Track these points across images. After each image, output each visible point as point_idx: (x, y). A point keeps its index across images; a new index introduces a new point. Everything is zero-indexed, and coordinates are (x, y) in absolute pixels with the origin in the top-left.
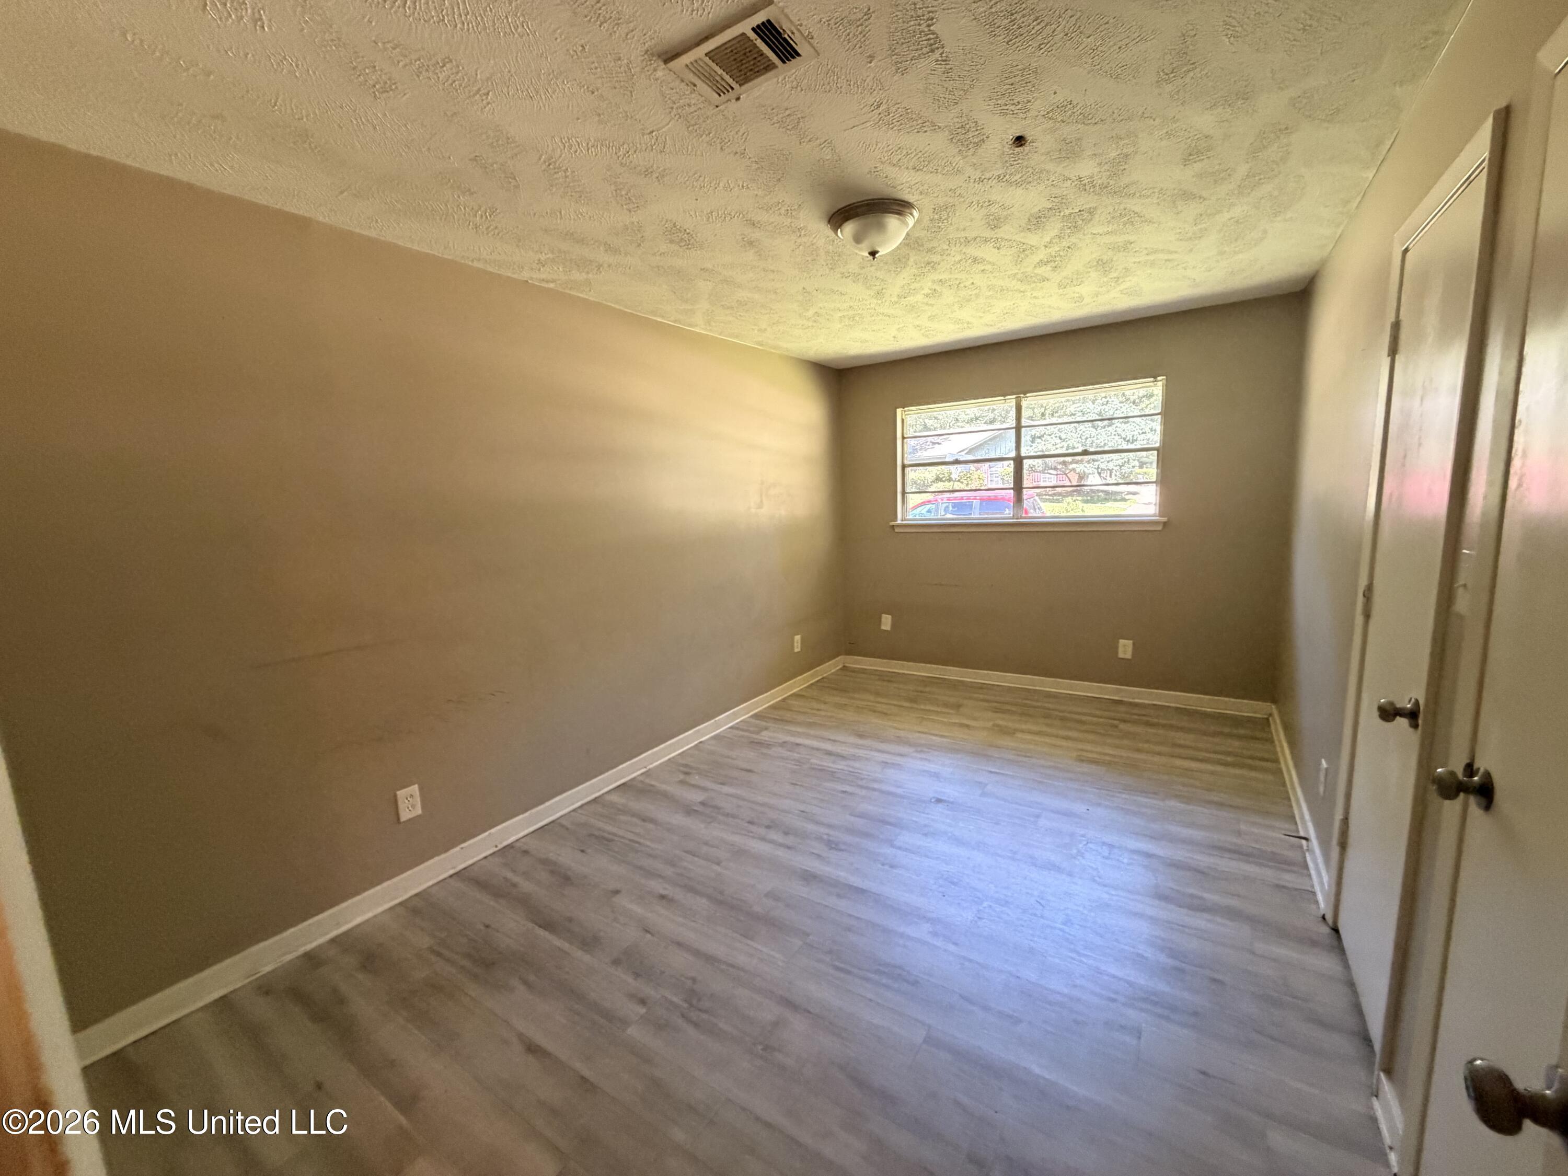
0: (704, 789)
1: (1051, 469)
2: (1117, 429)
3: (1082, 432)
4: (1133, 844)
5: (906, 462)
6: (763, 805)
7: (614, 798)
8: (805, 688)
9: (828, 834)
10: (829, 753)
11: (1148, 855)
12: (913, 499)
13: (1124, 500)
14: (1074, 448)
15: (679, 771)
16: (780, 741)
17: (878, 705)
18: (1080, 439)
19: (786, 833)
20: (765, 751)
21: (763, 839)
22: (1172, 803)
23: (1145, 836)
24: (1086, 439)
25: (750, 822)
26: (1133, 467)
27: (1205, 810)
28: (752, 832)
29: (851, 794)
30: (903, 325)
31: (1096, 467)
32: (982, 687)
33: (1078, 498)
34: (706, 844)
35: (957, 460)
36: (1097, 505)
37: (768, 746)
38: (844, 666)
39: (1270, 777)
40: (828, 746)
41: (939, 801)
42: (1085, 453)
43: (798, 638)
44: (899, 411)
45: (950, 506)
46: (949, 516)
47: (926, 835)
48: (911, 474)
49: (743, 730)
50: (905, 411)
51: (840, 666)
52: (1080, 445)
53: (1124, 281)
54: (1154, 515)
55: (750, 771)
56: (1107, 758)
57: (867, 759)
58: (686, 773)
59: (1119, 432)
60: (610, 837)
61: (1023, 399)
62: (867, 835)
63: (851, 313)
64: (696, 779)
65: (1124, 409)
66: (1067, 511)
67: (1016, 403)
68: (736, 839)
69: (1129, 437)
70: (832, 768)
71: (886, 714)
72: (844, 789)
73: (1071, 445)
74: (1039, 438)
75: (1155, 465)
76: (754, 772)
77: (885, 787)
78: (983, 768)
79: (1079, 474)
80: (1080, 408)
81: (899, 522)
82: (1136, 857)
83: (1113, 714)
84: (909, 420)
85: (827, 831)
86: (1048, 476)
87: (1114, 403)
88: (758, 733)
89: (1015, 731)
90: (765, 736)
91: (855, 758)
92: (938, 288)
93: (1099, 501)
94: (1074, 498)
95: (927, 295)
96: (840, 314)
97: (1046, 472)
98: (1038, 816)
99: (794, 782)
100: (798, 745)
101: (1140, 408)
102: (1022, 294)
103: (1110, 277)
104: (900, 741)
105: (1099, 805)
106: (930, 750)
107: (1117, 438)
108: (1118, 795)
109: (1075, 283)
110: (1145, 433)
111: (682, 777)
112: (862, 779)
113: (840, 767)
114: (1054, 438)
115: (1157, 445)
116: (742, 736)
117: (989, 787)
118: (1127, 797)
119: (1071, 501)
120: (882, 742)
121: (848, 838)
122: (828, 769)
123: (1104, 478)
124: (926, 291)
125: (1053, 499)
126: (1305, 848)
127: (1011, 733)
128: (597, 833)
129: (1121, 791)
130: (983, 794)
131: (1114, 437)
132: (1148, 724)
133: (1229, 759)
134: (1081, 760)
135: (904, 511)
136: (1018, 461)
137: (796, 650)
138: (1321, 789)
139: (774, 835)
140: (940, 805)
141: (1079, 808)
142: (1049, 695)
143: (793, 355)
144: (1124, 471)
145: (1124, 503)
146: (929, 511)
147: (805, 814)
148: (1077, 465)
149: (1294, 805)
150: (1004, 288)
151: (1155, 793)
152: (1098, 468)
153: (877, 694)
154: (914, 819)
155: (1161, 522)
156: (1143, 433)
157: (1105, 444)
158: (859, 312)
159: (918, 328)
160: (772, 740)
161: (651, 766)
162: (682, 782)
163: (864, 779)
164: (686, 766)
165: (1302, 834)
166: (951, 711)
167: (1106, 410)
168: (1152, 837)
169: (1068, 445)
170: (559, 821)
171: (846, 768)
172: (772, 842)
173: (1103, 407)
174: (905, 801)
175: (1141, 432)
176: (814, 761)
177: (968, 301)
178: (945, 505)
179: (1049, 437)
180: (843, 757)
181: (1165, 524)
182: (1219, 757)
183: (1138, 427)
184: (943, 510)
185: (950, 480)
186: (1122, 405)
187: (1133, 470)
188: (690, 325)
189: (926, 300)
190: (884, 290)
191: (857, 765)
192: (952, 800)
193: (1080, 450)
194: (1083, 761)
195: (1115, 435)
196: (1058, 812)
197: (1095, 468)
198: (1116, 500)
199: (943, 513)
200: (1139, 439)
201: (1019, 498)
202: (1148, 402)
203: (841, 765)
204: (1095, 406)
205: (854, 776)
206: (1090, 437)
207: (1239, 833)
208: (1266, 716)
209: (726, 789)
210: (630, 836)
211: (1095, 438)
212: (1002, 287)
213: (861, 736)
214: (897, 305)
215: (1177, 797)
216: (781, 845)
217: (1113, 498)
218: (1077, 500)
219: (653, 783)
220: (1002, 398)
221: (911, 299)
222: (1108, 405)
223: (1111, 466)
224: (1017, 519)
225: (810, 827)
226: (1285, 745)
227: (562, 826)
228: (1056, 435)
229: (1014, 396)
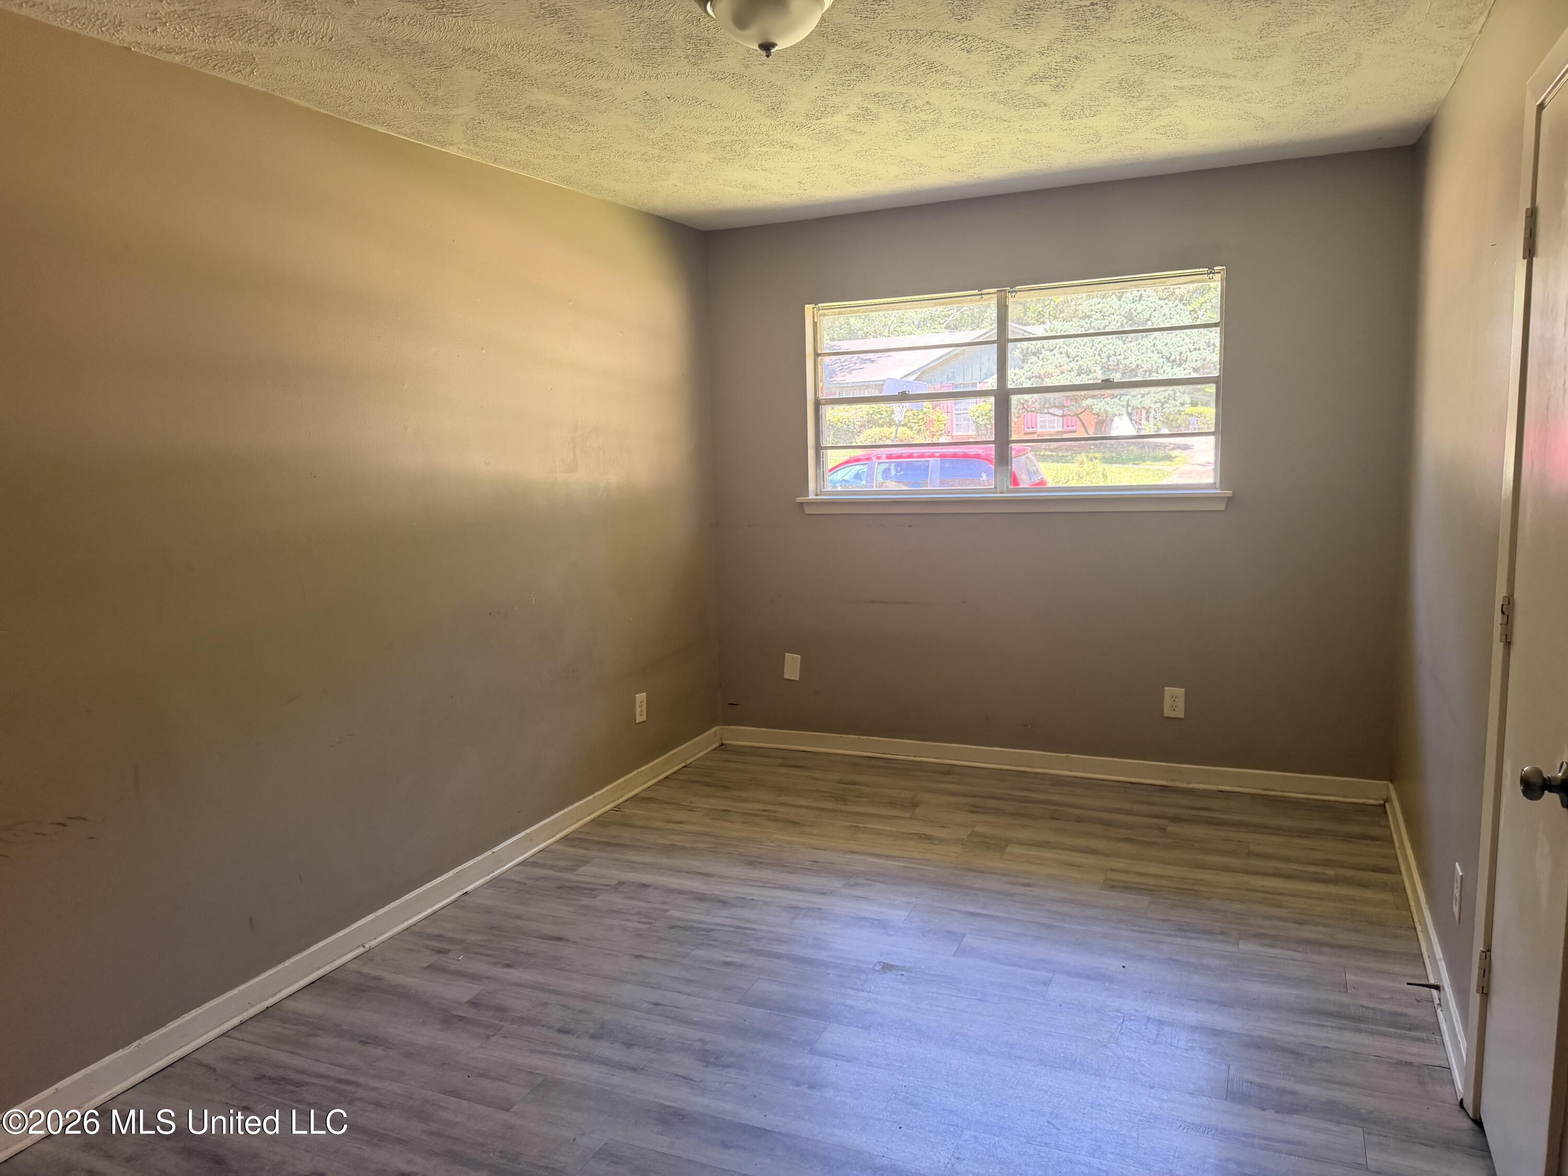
0: (474, 978)
1: (1055, 406)
2: (1157, 343)
3: (1101, 345)
4: (1192, 1016)
5: (822, 396)
6: (584, 997)
7: (303, 1006)
8: (654, 784)
9: (702, 1041)
10: (700, 898)
11: (1216, 1033)
12: (833, 458)
13: (1169, 458)
14: (1089, 372)
15: (427, 947)
16: (614, 883)
17: (781, 809)
18: (1099, 358)
19: (629, 1045)
20: (585, 901)
21: (586, 1058)
22: (1248, 947)
23: (1210, 1002)
24: (1109, 357)
25: (564, 1031)
26: (1182, 404)
27: (1297, 956)
28: (566, 1048)
29: (742, 966)
30: (814, 164)
31: (1125, 403)
32: (948, 771)
33: (1097, 455)
34: (483, 1075)
35: (903, 393)
36: (1126, 466)
37: (591, 891)
38: (722, 744)
39: (1388, 897)
40: (696, 885)
41: (887, 967)
42: (1108, 384)
43: (641, 697)
44: (808, 308)
45: (892, 467)
46: (892, 485)
47: (866, 1028)
48: (831, 414)
49: (543, 866)
50: (818, 309)
51: (717, 745)
52: (1098, 368)
53: (1161, 115)
54: (1213, 486)
55: (559, 939)
56: (1152, 881)
57: (766, 903)
58: (440, 951)
59: (1159, 348)
60: (298, 1077)
61: (1009, 295)
62: (768, 1036)
63: (727, 138)
64: (460, 961)
65: (1166, 310)
66: (1080, 477)
67: (998, 300)
68: (535, 1061)
69: (1175, 355)
70: (703, 923)
71: (794, 823)
72: (729, 960)
73: (1085, 367)
74: (1034, 354)
75: (1213, 404)
76: (567, 940)
77: (798, 951)
78: (959, 907)
79: (1098, 414)
80: (1097, 306)
81: (812, 496)
82: (1196, 1037)
83: (1156, 809)
84: (825, 323)
85: (700, 1035)
86: (1048, 417)
87: (1151, 299)
88: (572, 870)
89: (1008, 842)
90: (586, 874)
91: (743, 902)
92: (872, 107)
93: (1131, 460)
94: (1090, 455)
95: (853, 117)
96: (708, 139)
97: (1046, 411)
98: (1047, 983)
99: (638, 953)
100: (644, 886)
101: (1190, 308)
102: (1006, 124)
103: (1140, 106)
104: (821, 868)
105: (1141, 958)
106: (869, 882)
107: (1156, 356)
108: (1169, 939)
109: (1087, 112)
110: (1199, 349)
111: (433, 959)
112: (758, 939)
113: (718, 920)
114: (1058, 355)
115: (1216, 373)
116: (544, 878)
117: (969, 941)
118: (1184, 941)
119: (1085, 459)
120: (790, 873)
121: (736, 1044)
122: (698, 925)
123: (1136, 422)
124: (852, 110)
125: (1057, 456)
126: (1437, 1002)
127: (998, 845)
128: (271, 1072)
129: (1173, 933)
130: (961, 952)
131: (1151, 355)
132: (1210, 822)
133: (1331, 872)
134: (1112, 886)
135: (820, 478)
136: (1002, 398)
137: (639, 719)
138: (1456, 909)
139: (605, 1050)
140: (890, 975)
141: (1111, 964)
142: (1057, 782)
143: (625, 204)
144: (1166, 410)
145: (1169, 463)
146: (857, 476)
147: (660, 1008)
148: (1095, 401)
149: (1421, 936)
150: (978, 112)
151: (1223, 933)
152: (1128, 405)
153: (781, 790)
154: (848, 1002)
155: (1224, 497)
156: (1195, 349)
157: (1137, 366)
158: (740, 138)
159: (839, 170)
160: (597, 881)
161: (373, 943)
162: (432, 968)
163: (763, 938)
164: (439, 937)
165: (1432, 981)
166: (901, 814)
167: (1139, 310)
168: (1222, 1004)
169: (1080, 366)
170: (194, 1055)
171: (729, 921)
172: (604, 1062)
173: (1133, 306)
174: (831, 971)
175: (1192, 348)
176: (673, 913)
177: (922, 129)
178: (883, 467)
179: (1048, 353)
180: (724, 903)
181: (1229, 499)
182: (1313, 869)
183: (1187, 340)
184: (880, 476)
185: (891, 423)
186: (1162, 303)
187: (1182, 409)
188: (438, 143)
189: (851, 125)
190: (783, 105)
191: (748, 914)
192: (908, 965)
193: (1099, 376)
194: (1113, 887)
195: (1153, 351)
196: (1077, 975)
197: (1123, 406)
198: (1155, 459)
199: (880, 480)
200: (1189, 359)
201: (1003, 457)
202: (1201, 299)
203: (720, 917)
204: (1121, 302)
205: (744, 934)
206: (1115, 355)
207: (1344, 987)
208: (1382, 802)
209: (516, 974)
210: (337, 1072)
211: (1122, 357)
212: (974, 111)
213: (753, 863)
214: (804, 130)
215: (1259, 937)
216: (621, 1066)
217: (1152, 455)
218: (1096, 458)
219: (378, 973)
220: (976, 292)
221: (828, 121)
222: (1142, 302)
223: (1147, 402)
224: (1001, 493)
225: (672, 1030)
226: (1408, 845)
227: (200, 1064)
228: (1062, 350)
229: (995, 290)
